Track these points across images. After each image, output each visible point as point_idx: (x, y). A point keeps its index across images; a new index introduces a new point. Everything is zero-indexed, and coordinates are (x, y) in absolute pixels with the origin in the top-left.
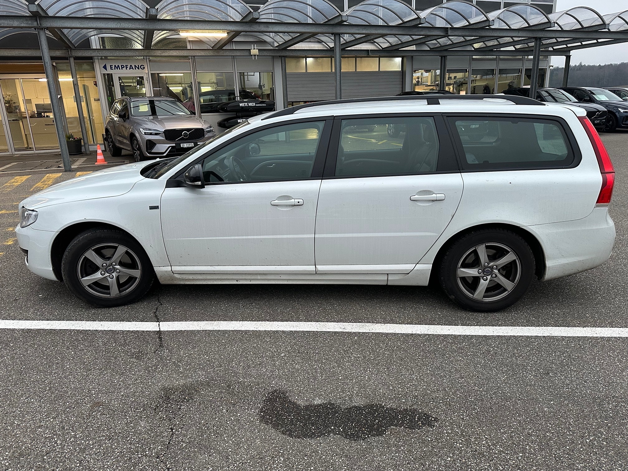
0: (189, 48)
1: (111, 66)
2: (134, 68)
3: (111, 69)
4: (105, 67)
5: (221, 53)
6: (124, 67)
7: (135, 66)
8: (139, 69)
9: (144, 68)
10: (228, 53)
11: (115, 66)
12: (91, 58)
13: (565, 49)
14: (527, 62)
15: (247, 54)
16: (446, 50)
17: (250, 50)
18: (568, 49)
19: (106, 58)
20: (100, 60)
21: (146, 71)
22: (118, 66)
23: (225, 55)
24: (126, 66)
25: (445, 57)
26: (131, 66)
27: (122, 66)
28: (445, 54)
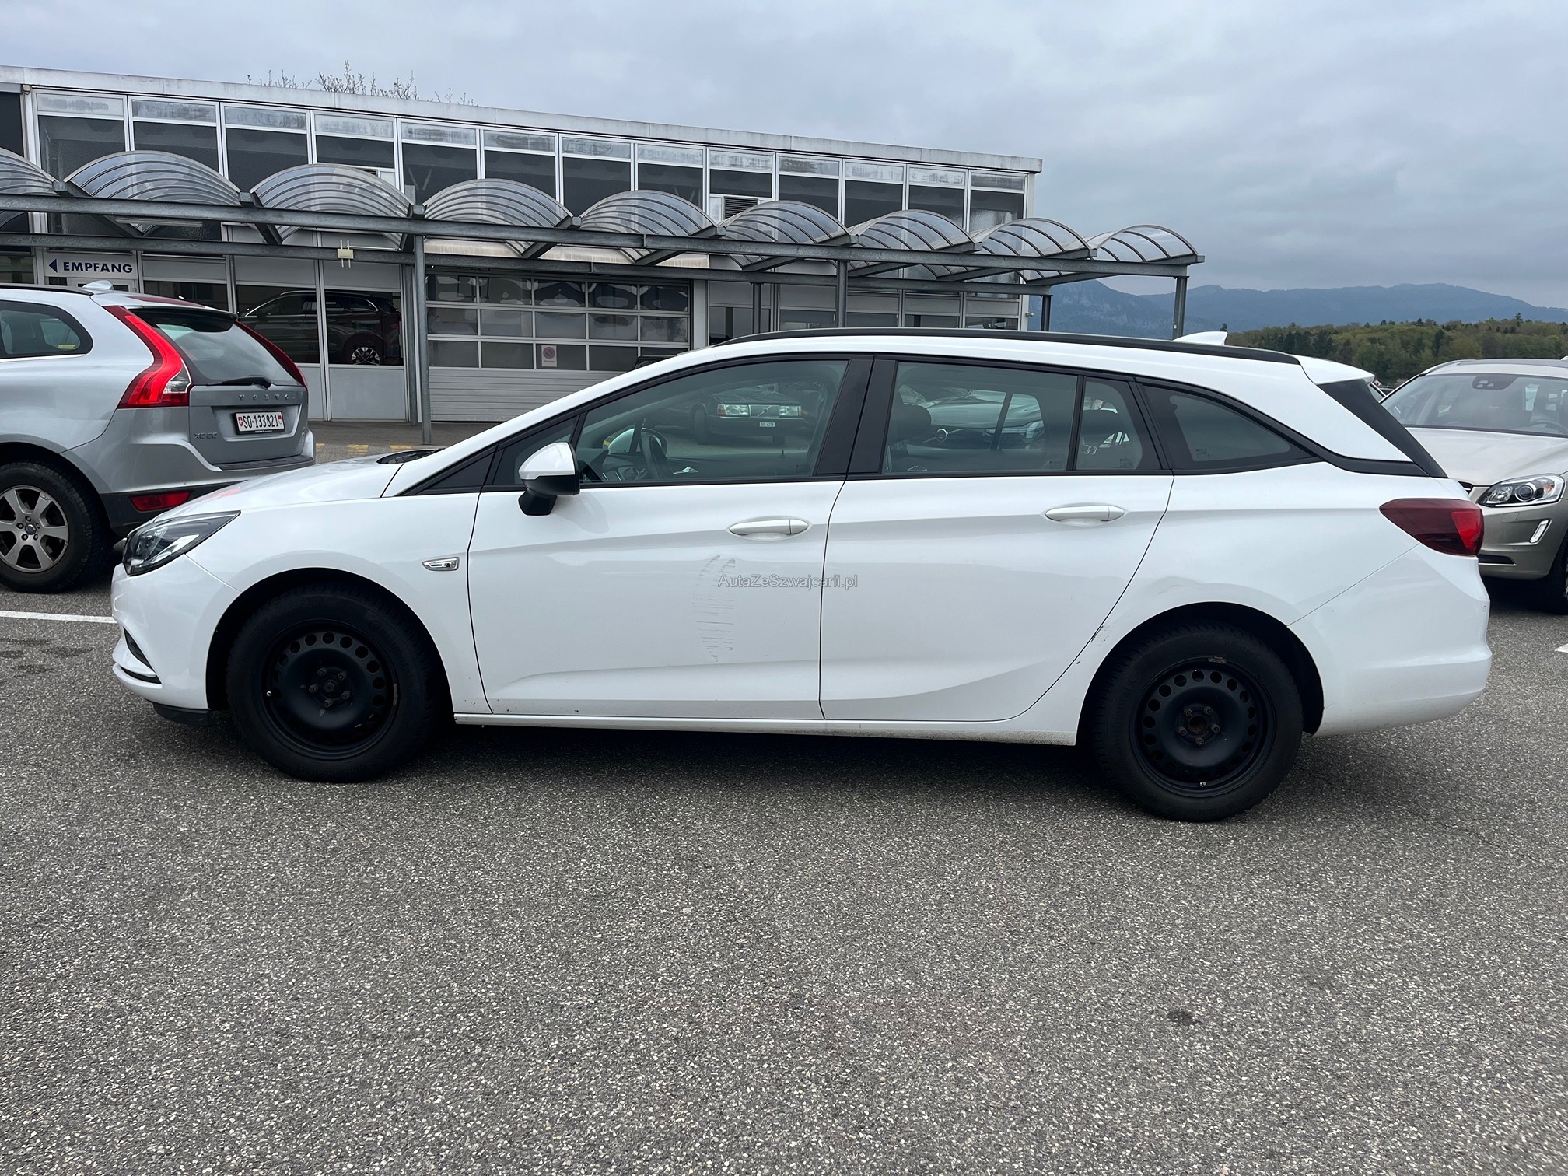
0: (224, 238)
1: (65, 263)
2: (110, 269)
3: (65, 269)
4: (54, 266)
5: (277, 252)
6: (91, 267)
7: (113, 266)
8: (119, 271)
9: (131, 270)
10: (291, 253)
11: (74, 264)
12: (28, 249)
14: (970, 303)
15: (331, 255)
17: (336, 249)
19: (60, 249)
20: (45, 254)
21: (133, 275)
22: (80, 264)
23: (285, 255)
24: (95, 264)
25: (760, 284)
26: (105, 265)
27: (86, 264)
28: (760, 278)
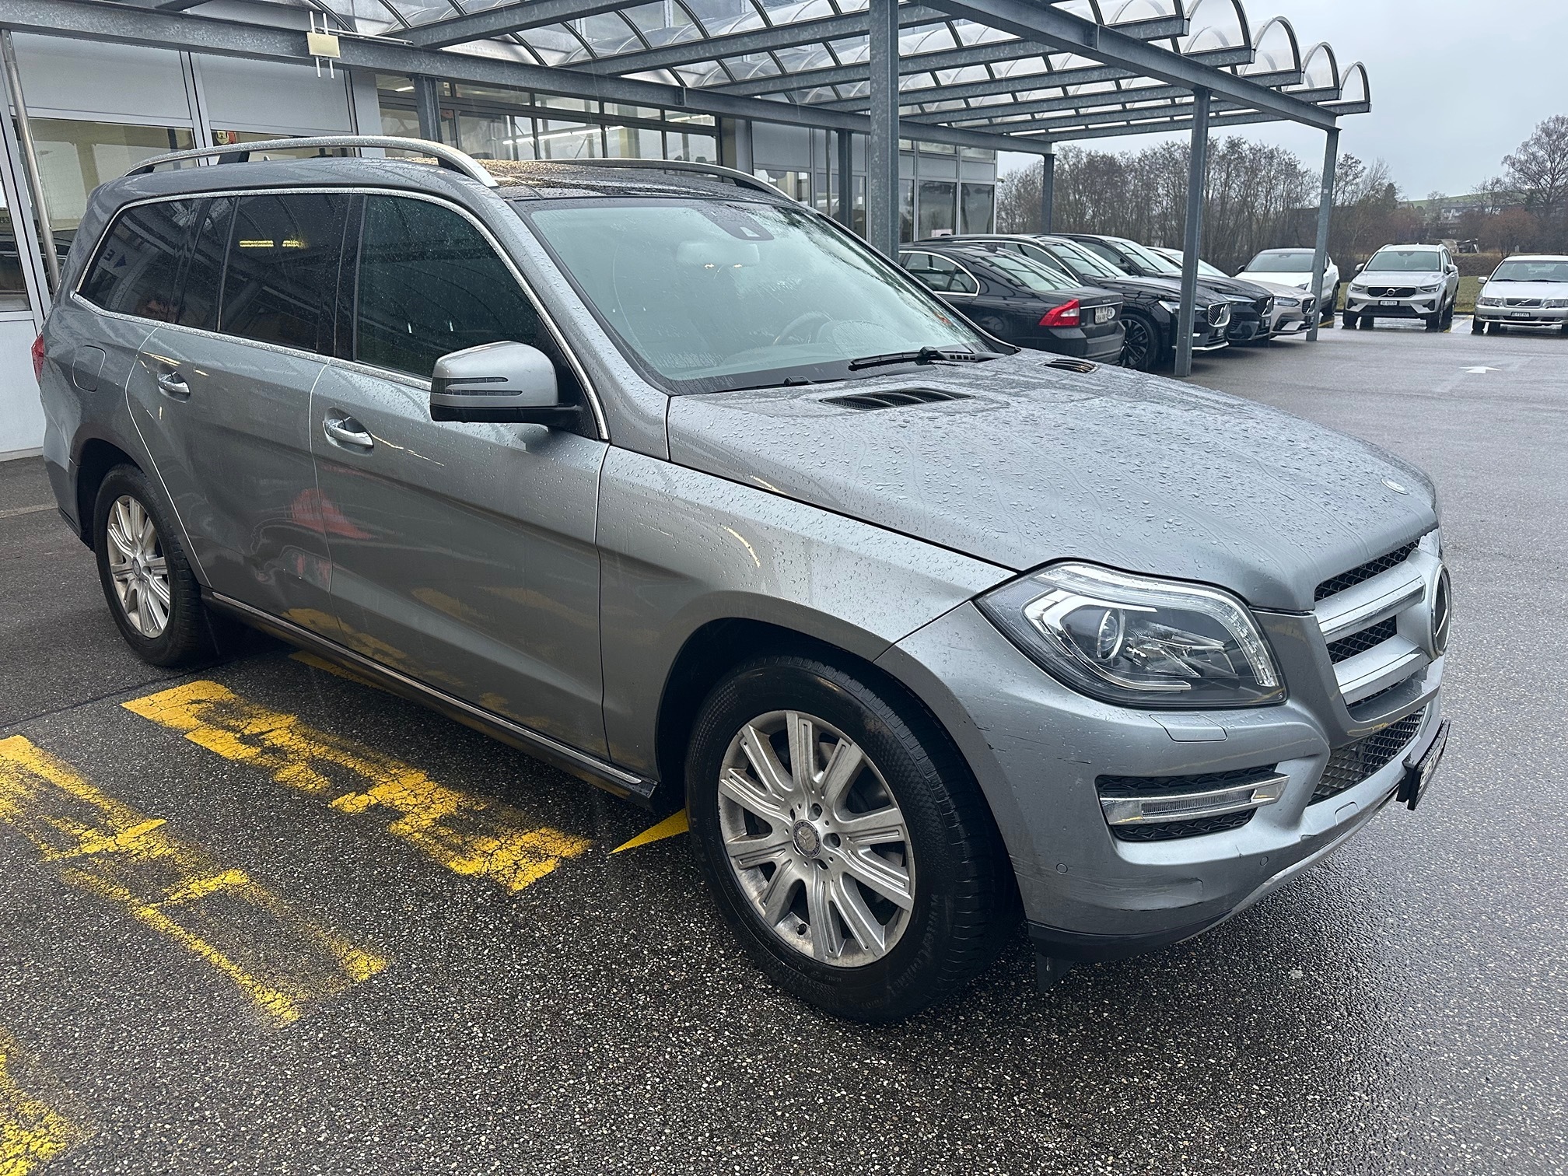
13: (1042, 138)
16: (852, 114)
17: (304, 34)
18: (1049, 138)
25: (847, 133)
28: (848, 124)
